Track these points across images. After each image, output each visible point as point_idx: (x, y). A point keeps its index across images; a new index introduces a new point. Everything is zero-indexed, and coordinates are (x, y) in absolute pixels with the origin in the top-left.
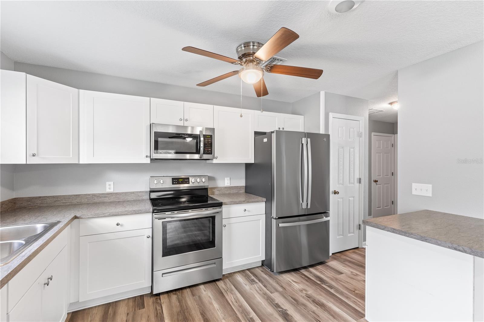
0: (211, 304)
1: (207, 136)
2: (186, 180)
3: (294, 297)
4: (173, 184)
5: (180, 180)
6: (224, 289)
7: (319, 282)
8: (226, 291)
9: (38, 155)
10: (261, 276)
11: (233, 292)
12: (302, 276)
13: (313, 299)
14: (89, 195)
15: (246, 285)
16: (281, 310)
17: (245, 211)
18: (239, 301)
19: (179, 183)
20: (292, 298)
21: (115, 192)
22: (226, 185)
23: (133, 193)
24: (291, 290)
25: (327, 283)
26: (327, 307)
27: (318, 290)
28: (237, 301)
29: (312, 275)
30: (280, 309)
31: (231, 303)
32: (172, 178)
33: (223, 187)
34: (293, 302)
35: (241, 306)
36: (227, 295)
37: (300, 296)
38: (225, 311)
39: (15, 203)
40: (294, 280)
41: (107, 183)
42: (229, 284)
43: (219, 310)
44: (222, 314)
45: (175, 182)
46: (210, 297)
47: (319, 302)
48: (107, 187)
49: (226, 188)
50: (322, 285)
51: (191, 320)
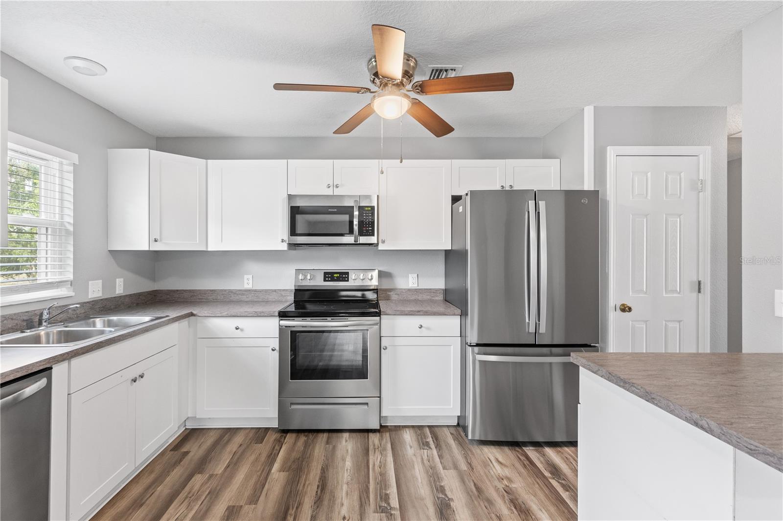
0: (344, 460)
1: (367, 209)
2: (344, 276)
3: (480, 484)
4: (325, 280)
5: (335, 275)
6: (374, 445)
7: (547, 474)
8: (375, 449)
9: (161, 241)
10: (444, 441)
11: (385, 453)
12: (521, 457)
13: (513, 497)
14: (225, 290)
15: (411, 447)
16: (443, 496)
17: (420, 328)
18: (385, 465)
19: (333, 280)
20: (475, 484)
21: (254, 288)
22: (410, 286)
23: (275, 291)
24: (482, 474)
25: (564, 480)
26: (533, 517)
27: (537, 486)
28: (383, 465)
29: (542, 459)
30: (441, 495)
31: (371, 466)
32: (325, 273)
33: (405, 289)
34: (472, 492)
35: (383, 475)
36: (373, 454)
37: (492, 485)
38: (356, 475)
39: (155, 296)
40: (500, 460)
41: (245, 276)
42: (386, 440)
43: (349, 471)
44: (349, 477)
45: (328, 277)
46: (347, 450)
47: (523, 506)
48: (246, 281)
49: (409, 290)
50: (550, 480)
51: (305, 473)
